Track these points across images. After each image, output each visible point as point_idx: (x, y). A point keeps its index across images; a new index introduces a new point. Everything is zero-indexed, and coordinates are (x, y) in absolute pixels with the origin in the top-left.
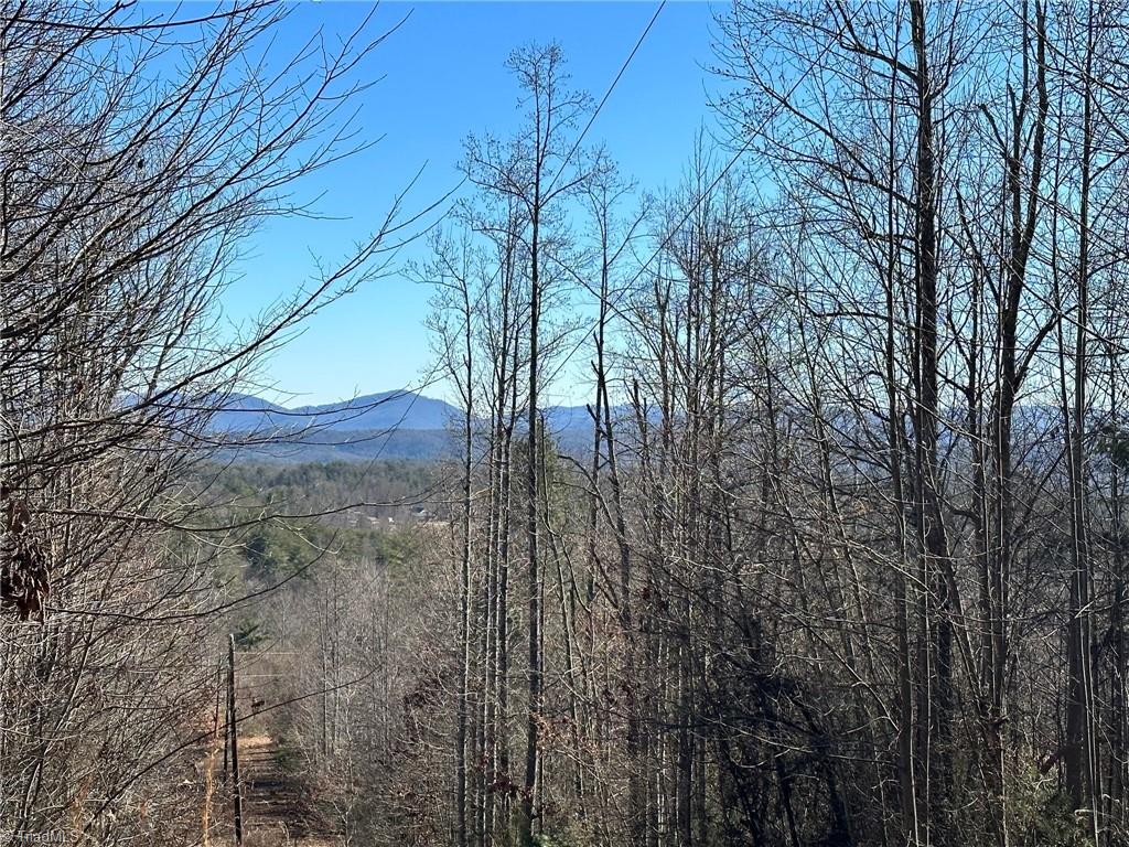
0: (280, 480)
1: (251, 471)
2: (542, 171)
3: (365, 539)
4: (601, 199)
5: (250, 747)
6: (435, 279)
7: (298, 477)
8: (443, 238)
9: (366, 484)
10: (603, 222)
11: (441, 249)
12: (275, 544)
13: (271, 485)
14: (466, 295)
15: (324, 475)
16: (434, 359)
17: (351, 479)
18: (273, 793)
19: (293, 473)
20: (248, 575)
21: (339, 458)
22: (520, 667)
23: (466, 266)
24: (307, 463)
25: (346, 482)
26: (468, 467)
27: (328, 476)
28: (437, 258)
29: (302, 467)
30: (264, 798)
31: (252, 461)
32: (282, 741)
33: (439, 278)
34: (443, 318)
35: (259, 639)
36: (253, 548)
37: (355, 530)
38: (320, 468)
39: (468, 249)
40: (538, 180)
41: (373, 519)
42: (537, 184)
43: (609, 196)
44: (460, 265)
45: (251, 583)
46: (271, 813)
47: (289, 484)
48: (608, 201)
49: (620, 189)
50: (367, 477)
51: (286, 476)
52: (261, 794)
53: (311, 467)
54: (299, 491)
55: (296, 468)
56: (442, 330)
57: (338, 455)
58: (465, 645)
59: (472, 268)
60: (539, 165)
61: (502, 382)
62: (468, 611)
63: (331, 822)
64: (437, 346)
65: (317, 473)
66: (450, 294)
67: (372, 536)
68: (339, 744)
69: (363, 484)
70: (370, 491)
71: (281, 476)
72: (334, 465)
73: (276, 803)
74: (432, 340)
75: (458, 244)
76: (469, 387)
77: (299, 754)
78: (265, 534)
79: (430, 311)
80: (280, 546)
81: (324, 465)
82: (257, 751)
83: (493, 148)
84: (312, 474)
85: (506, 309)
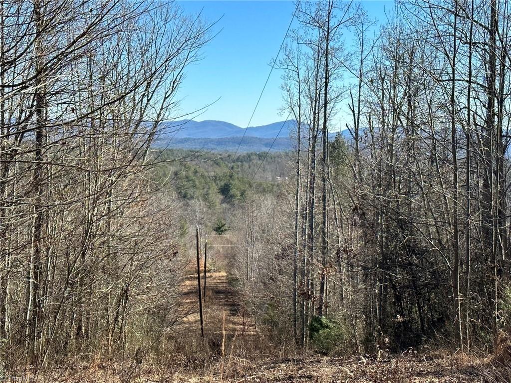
0: (238, 159)
1: (225, 155)
2: (331, 16)
3: (275, 187)
4: (361, 29)
5: (219, 276)
6: (284, 67)
7: (246, 158)
8: (288, 48)
9: (276, 162)
10: (361, 40)
11: (287, 53)
12: (235, 188)
13: (234, 162)
14: (298, 74)
15: (257, 158)
16: (284, 104)
17: (269, 160)
18: (227, 296)
19: (244, 157)
20: (223, 202)
21: (265, 150)
22: (318, 243)
23: (298, 61)
24: (250, 152)
25: (267, 161)
26: (299, 153)
27: (260, 159)
28: (285, 57)
29: (248, 154)
30: (222, 298)
31: (226, 151)
32: (231, 274)
33: (286, 67)
34: (289, 85)
35: (226, 230)
36: (225, 191)
37: (270, 183)
38: (256, 154)
39: (299, 53)
40: (329, 20)
41: (279, 178)
42: (328, 22)
43: (365, 27)
44: (296, 61)
45: (224, 205)
46: (225, 305)
47: (242, 162)
48: (364, 30)
49: (370, 24)
50: (276, 159)
51: (241, 158)
52: (222, 297)
53: (252, 154)
54: (246, 165)
55: (245, 154)
56: (289, 91)
57: (265, 149)
58: (297, 232)
59: (302, 62)
60: (329, 13)
61: (315, 114)
62: (298, 217)
63: (249, 309)
64: (286, 98)
65: (255, 157)
66: (291, 73)
67: (278, 186)
68: (253, 276)
69: (275, 162)
70: (278, 165)
71: (238, 158)
72: (262, 153)
73: (228, 301)
74: (283, 95)
75: (295, 51)
76: (299, 116)
77: (237, 279)
78: (230, 184)
79: (283, 82)
80: (237, 189)
81: (258, 153)
82: (222, 278)
83: (307, 6)
84: (252, 157)
85: (317, 80)
